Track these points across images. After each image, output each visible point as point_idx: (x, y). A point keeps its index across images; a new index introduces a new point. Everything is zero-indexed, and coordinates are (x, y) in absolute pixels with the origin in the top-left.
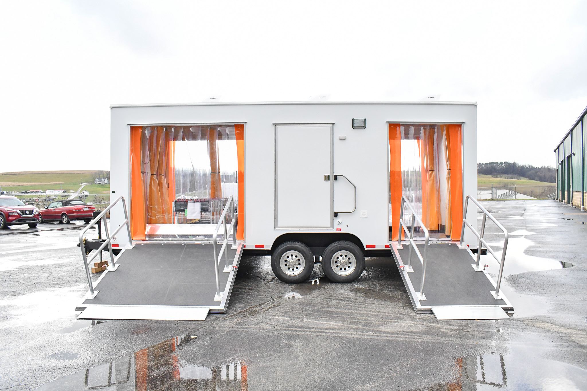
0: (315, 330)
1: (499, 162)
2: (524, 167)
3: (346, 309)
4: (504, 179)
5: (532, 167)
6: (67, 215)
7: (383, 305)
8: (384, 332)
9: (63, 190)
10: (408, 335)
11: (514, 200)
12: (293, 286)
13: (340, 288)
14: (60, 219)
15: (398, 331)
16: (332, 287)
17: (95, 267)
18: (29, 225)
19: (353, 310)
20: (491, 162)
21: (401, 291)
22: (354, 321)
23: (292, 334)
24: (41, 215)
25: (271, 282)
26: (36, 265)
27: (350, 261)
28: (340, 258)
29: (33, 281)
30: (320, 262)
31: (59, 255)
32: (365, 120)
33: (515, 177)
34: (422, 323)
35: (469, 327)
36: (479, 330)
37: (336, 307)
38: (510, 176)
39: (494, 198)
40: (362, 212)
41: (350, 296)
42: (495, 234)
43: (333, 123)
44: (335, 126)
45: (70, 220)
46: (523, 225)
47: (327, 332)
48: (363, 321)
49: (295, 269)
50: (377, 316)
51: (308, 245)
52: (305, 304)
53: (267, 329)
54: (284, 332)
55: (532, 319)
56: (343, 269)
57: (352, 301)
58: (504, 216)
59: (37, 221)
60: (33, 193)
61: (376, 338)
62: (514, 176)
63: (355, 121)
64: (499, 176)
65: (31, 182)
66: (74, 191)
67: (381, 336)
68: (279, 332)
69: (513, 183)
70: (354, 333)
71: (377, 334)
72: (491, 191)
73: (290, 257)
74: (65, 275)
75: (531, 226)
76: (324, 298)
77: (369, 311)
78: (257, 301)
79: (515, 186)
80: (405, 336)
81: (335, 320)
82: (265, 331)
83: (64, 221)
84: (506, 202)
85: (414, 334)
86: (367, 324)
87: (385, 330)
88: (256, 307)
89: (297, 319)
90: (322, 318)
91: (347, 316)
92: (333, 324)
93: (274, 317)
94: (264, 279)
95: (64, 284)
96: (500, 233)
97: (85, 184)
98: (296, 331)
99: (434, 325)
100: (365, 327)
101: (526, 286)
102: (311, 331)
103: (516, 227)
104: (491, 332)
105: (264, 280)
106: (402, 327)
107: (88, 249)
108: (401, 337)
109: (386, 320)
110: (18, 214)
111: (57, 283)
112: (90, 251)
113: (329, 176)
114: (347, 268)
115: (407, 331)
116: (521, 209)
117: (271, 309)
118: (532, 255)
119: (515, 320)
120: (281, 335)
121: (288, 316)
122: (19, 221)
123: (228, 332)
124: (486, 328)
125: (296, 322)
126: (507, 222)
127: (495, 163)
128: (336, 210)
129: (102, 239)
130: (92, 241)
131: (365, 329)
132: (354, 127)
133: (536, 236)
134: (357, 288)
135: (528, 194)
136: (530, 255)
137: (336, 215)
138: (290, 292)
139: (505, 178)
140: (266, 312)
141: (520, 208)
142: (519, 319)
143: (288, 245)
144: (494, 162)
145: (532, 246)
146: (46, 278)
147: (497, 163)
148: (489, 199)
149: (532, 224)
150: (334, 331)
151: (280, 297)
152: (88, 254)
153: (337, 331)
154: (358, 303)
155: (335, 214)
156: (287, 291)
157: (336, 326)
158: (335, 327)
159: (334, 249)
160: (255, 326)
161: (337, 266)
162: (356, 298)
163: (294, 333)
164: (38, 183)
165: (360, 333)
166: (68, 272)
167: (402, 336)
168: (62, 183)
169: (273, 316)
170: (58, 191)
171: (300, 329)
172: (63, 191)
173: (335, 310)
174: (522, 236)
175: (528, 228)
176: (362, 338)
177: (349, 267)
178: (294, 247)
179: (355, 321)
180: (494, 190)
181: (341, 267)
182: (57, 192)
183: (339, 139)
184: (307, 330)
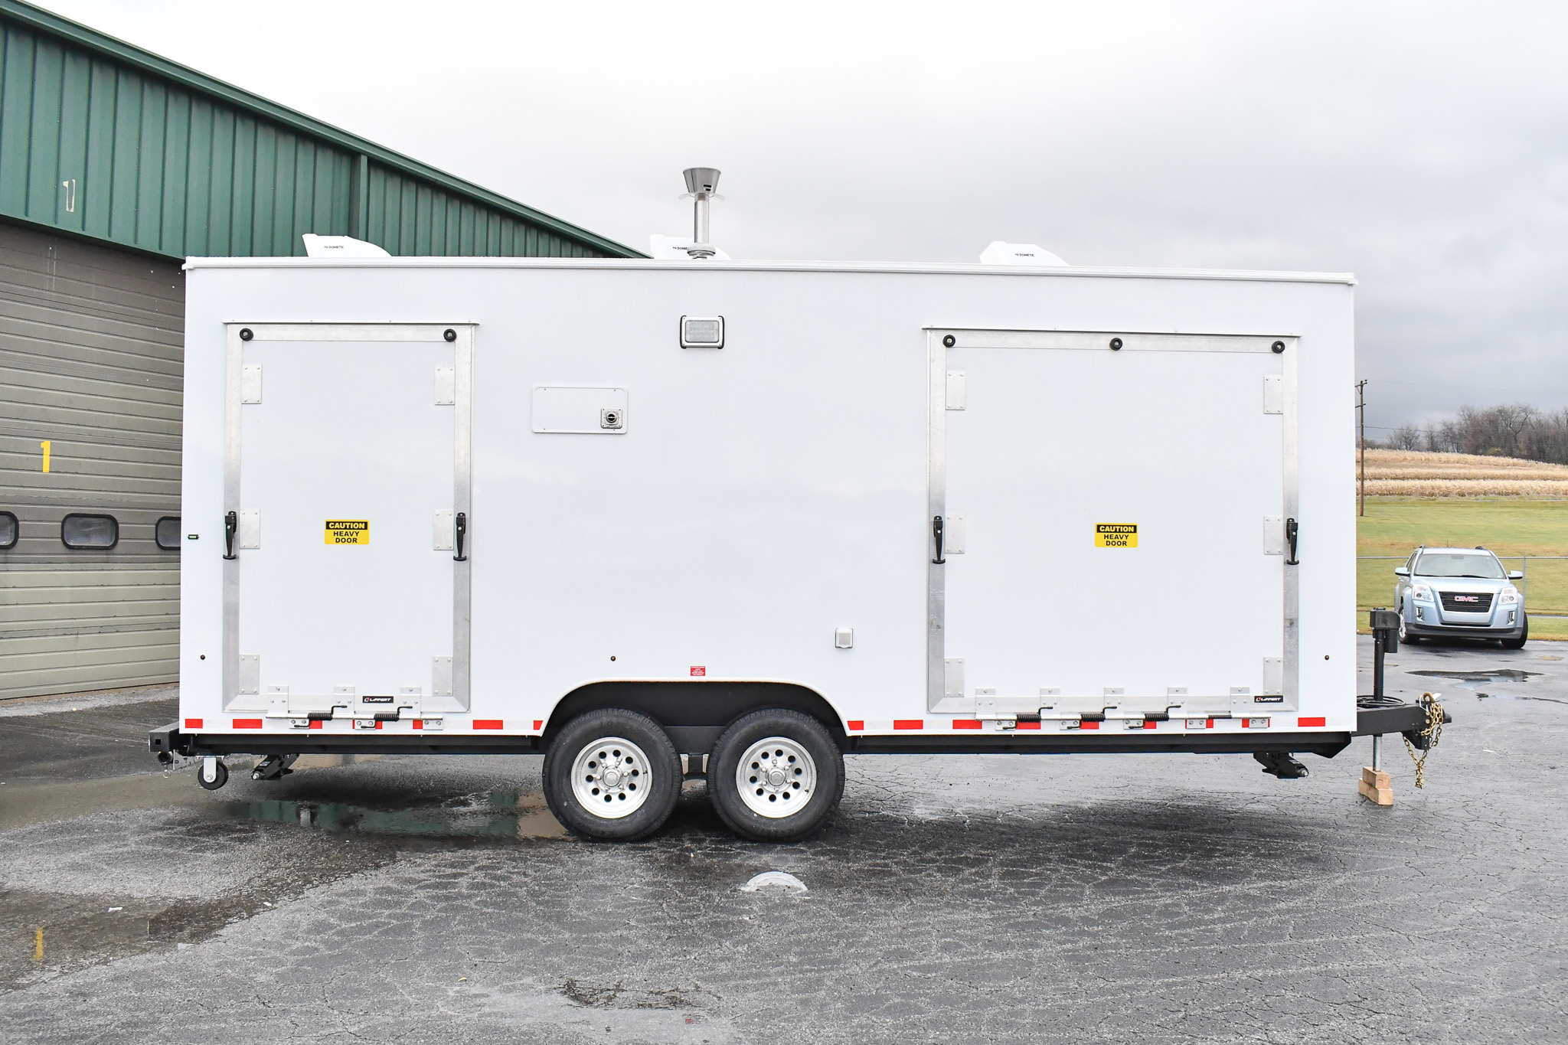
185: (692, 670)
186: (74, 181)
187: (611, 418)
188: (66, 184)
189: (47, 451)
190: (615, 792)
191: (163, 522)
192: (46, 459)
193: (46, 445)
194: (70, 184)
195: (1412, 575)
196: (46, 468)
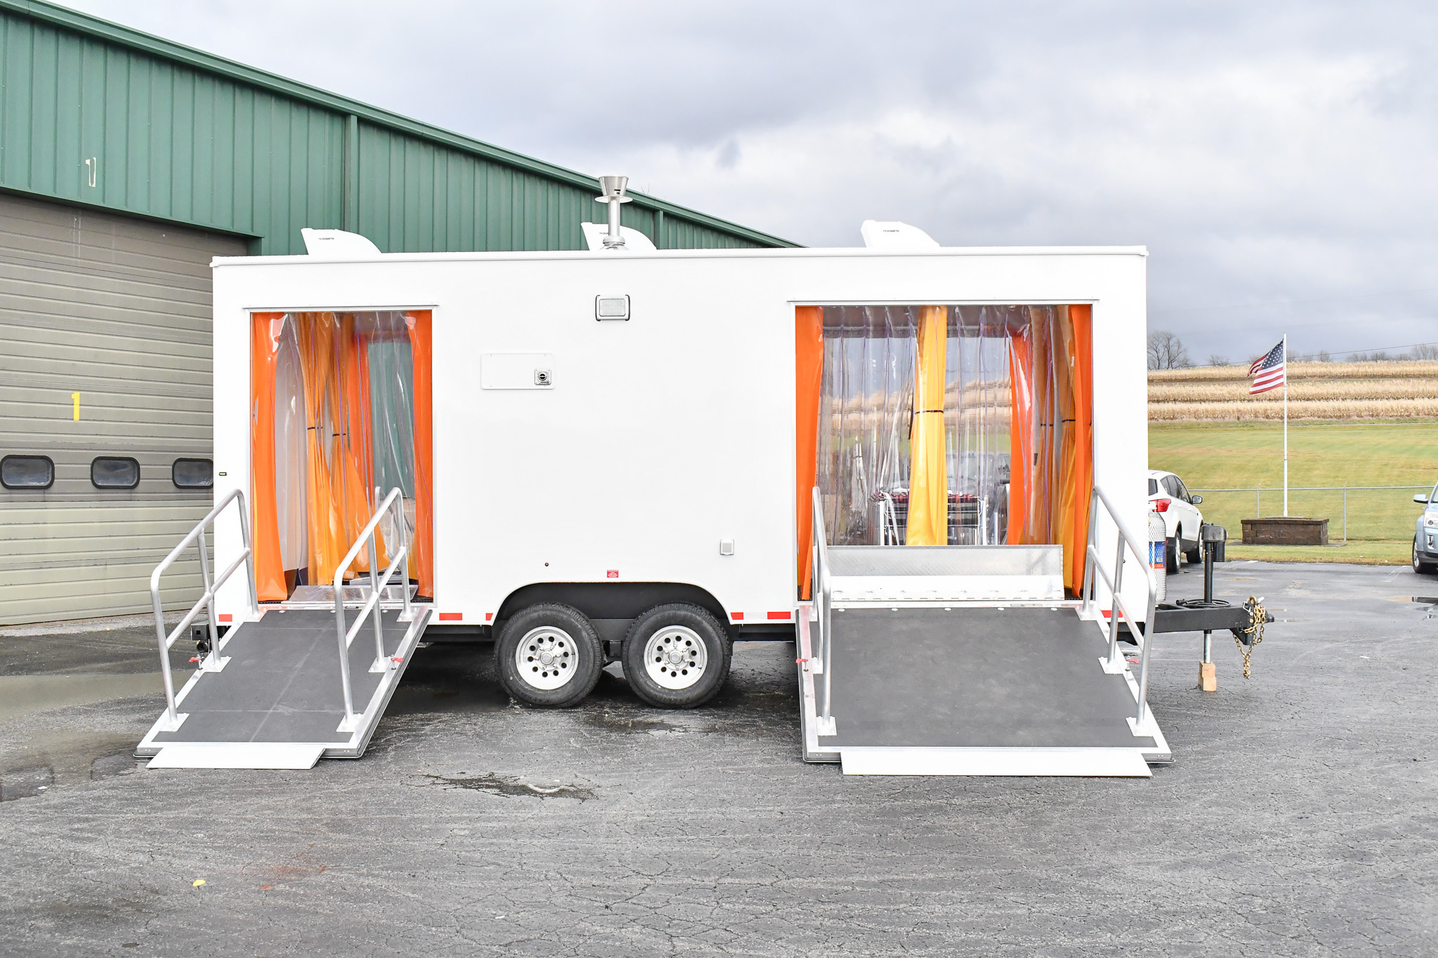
185: (608, 573)
186: (95, 159)
187: (542, 377)
188: (88, 162)
189: (77, 402)
190: (549, 669)
191: (178, 463)
192: (77, 408)
193: (76, 396)
194: (92, 162)
195: (1429, 502)
196: (77, 417)
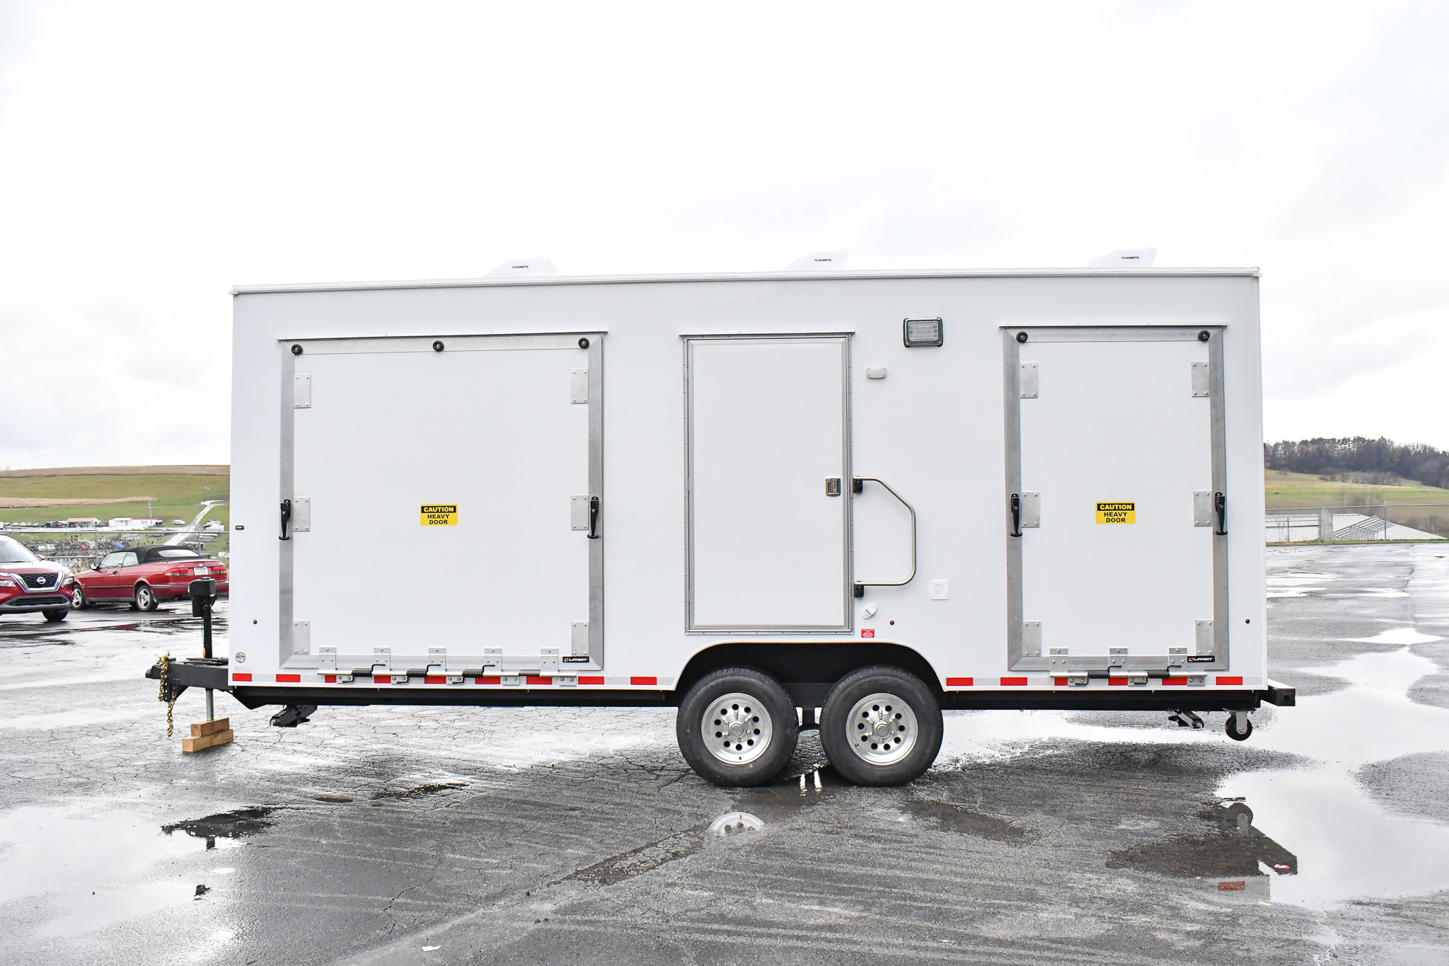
0: (783, 931)
1: (1339, 437)
2: (1409, 451)
3: (881, 865)
4: (1353, 486)
5: (1431, 450)
6: (149, 588)
7: (990, 854)
8: (986, 941)
9: (153, 518)
10: (1056, 950)
11: (1381, 542)
12: (737, 794)
13: (871, 800)
14: (132, 599)
15: (1026, 937)
16: (849, 797)
17: (193, 734)
18: (46, 614)
19: (902, 868)
20: (1316, 438)
21: (1046, 813)
22: (900, 905)
23: (716, 941)
24: (79, 587)
25: (675, 781)
26: (37, 727)
27: (901, 722)
28: (872, 714)
29: (16, 775)
30: (814, 726)
31: (105, 700)
32: (940, 322)
33: (1384, 479)
34: (1099, 913)
35: (1240, 925)
36: (1269, 934)
37: (855, 860)
38: (1370, 475)
39: (1326, 539)
40: (935, 583)
41: (896, 827)
42: (1326, 640)
43: (848, 333)
44: (855, 342)
45: (158, 600)
46: (1407, 614)
47: (817, 939)
48: (927, 905)
49: (745, 745)
50: (968, 888)
51: (781, 677)
52: (764, 850)
53: (645, 927)
54: (692, 937)
55: (1428, 901)
56: (881, 747)
57: (900, 842)
58: (1352, 589)
59: (68, 603)
60: (75, 527)
61: (959, 957)
62: (1381, 475)
63: (912, 325)
64: (1338, 476)
65: (69, 496)
66: (183, 522)
67: (974, 952)
68: (678, 936)
69: (1379, 496)
70: (895, 940)
71: (964, 947)
72: (1317, 518)
73: (731, 712)
74: (110, 758)
75: (1428, 618)
76: (822, 832)
77: (948, 874)
78: (629, 841)
79: (1385, 505)
80: (1047, 954)
81: (846, 901)
82: (636, 933)
83: (142, 605)
84: (1359, 549)
85: (1072, 948)
86: (937, 915)
87: (987, 935)
88: (624, 856)
89: (737, 897)
90: (808, 895)
91: (881, 889)
92: (837, 912)
93: (669, 889)
94: (658, 773)
95: (101, 784)
96: (1339, 640)
97: (214, 503)
98: (729, 933)
99: (1134, 918)
100: (930, 924)
101: (1414, 798)
102: (770, 936)
103: (1386, 620)
104: (1304, 942)
105: (658, 776)
106: (1039, 926)
107: (175, 685)
108: (1034, 957)
109: (993, 901)
110: (16, 584)
111: (81, 780)
112: (182, 689)
113: (838, 480)
114: (892, 744)
115: (1054, 935)
116: (1401, 569)
117: (664, 865)
118: (1432, 704)
119: (1376, 904)
120: (682, 945)
121: (710, 886)
122: (19, 602)
123: (531, 935)
124: (1290, 928)
125: (730, 907)
126: (1361, 607)
127: (1328, 441)
128: (859, 578)
129: (213, 656)
130: (185, 663)
131: (930, 930)
132: (909, 344)
133: (1444, 646)
134: (919, 802)
135: (1421, 527)
136: (1426, 703)
137: (859, 591)
138: (726, 812)
139: (1357, 483)
140: (651, 875)
141: (1396, 565)
142: (1389, 903)
143: (726, 676)
144: (1324, 438)
145: (1432, 676)
146: (55, 765)
147: (1334, 440)
148: (1310, 541)
149: (1432, 613)
150: (838, 935)
151: (695, 828)
152: (175, 699)
153: (846, 936)
154: (917, 849)
155: (857, 589)
156: (719, 810)
157: (846, 918)
158: (842, 921)
159: (853, 689)
160: (611, 918)
161: (864, 738)
162: (914, 832)
163: (721, 939)
164: (89, 500)
165: (914, 943)
166: (119, 747)
167: (1038, 954)
168: (152, 499)
169: (668, 885)
170: (142, 522)
171: (740, 928)
172: (154, 521)
173: (848, 868)
174: (1404, 646)
175: (1421, 623)
176: (917, 957)
177: (897, 740)
178: (740, 682)
179: (903, 903)
180: (1325, 514)
181: (875, 739)
182: (138, 525)
183: (865, 376)
184: (759, 930)
